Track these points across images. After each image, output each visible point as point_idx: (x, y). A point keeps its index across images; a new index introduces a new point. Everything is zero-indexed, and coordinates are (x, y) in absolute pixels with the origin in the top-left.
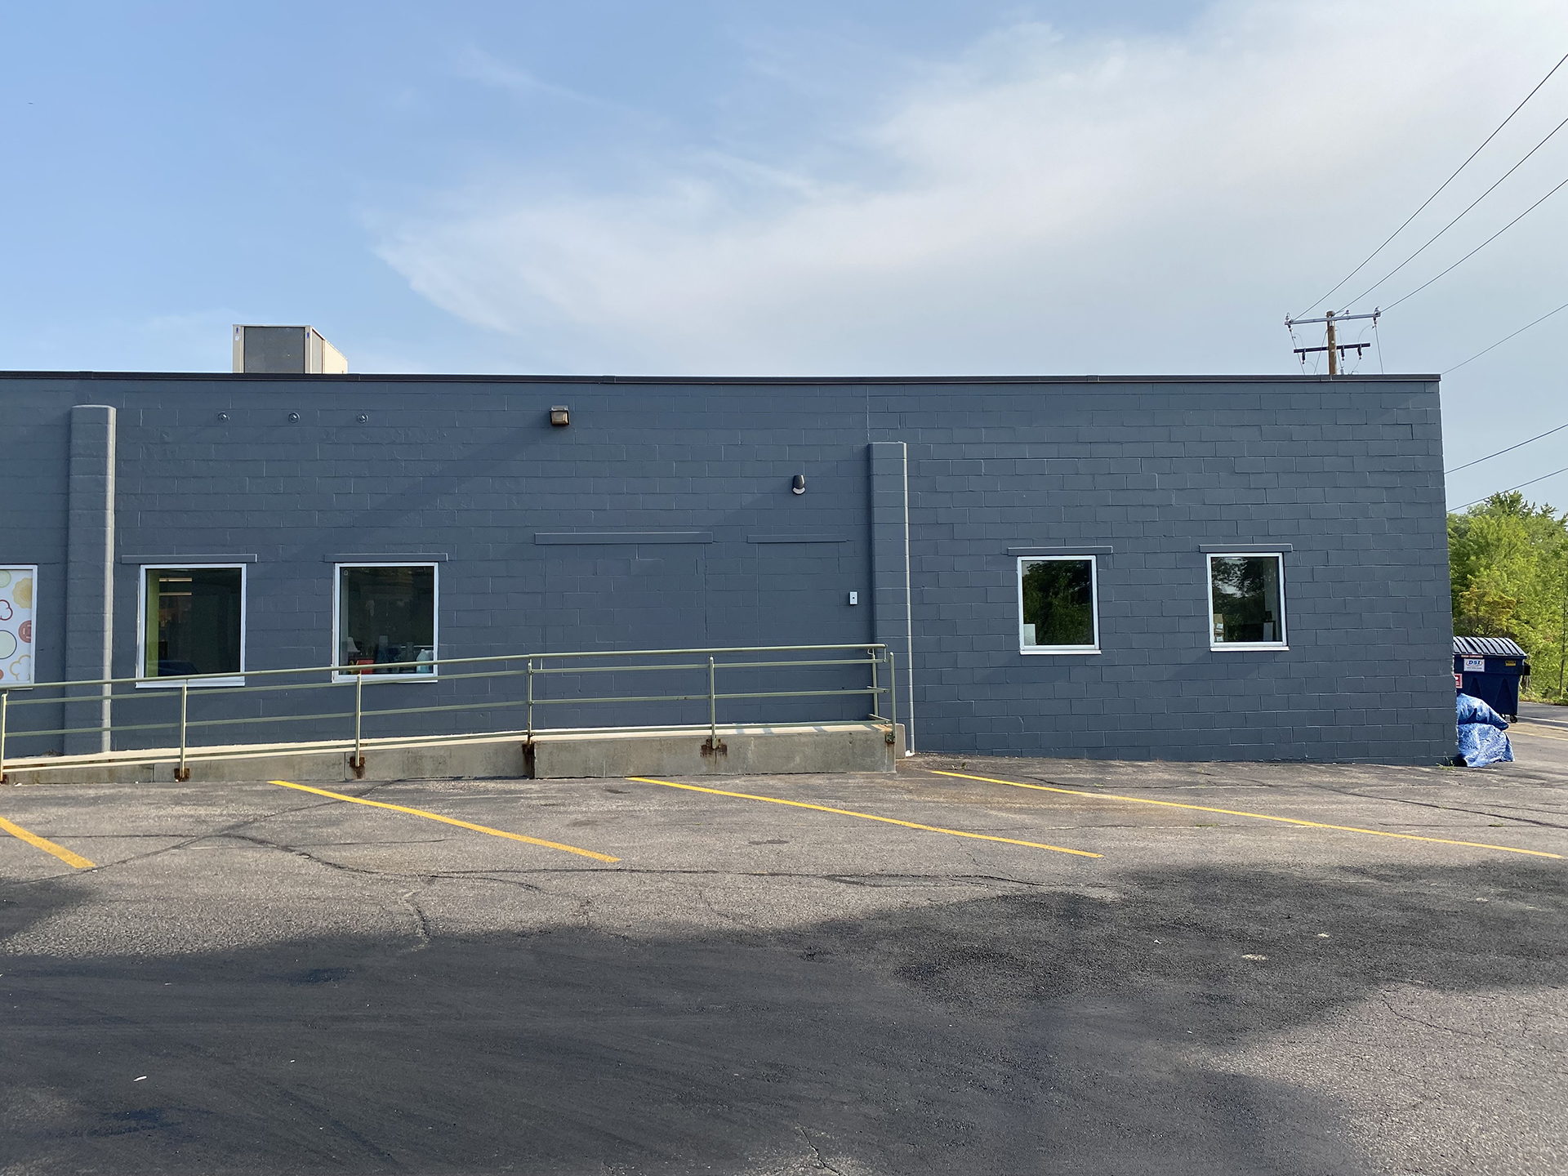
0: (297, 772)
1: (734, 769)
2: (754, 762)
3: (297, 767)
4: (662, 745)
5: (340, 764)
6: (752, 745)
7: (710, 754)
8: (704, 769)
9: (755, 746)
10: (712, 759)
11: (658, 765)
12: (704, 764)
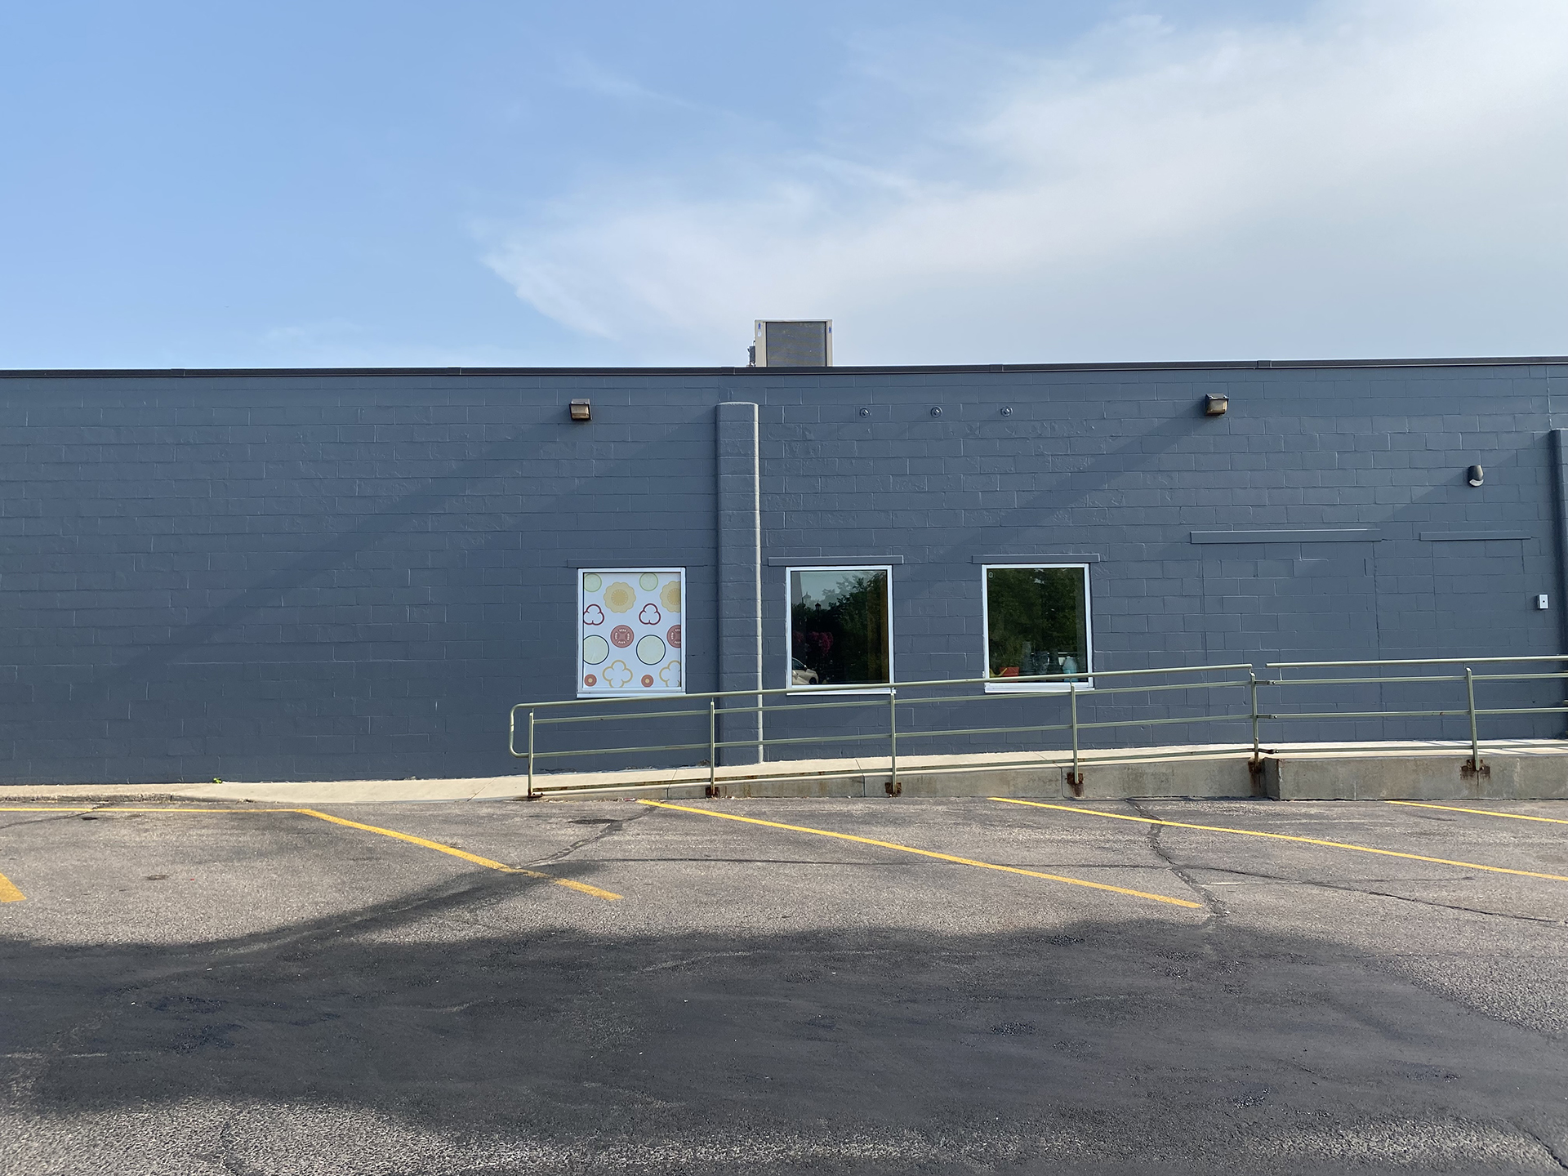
0: (1012, 788)
1: (1498, 793)
2: (1520, 785)
3: (1011, 783)
4: (1417, 765)
5: (1057, 780)
6: (1519, 767)
7: (1471, 776)
8: (1465, 793)
9: (1522, 768)
10: (1474, 782)
11: (1414, 788)
12: (1465, 787)
